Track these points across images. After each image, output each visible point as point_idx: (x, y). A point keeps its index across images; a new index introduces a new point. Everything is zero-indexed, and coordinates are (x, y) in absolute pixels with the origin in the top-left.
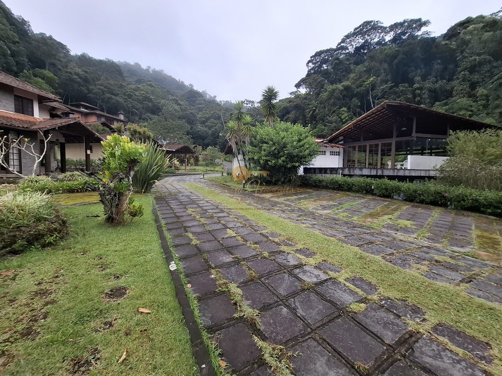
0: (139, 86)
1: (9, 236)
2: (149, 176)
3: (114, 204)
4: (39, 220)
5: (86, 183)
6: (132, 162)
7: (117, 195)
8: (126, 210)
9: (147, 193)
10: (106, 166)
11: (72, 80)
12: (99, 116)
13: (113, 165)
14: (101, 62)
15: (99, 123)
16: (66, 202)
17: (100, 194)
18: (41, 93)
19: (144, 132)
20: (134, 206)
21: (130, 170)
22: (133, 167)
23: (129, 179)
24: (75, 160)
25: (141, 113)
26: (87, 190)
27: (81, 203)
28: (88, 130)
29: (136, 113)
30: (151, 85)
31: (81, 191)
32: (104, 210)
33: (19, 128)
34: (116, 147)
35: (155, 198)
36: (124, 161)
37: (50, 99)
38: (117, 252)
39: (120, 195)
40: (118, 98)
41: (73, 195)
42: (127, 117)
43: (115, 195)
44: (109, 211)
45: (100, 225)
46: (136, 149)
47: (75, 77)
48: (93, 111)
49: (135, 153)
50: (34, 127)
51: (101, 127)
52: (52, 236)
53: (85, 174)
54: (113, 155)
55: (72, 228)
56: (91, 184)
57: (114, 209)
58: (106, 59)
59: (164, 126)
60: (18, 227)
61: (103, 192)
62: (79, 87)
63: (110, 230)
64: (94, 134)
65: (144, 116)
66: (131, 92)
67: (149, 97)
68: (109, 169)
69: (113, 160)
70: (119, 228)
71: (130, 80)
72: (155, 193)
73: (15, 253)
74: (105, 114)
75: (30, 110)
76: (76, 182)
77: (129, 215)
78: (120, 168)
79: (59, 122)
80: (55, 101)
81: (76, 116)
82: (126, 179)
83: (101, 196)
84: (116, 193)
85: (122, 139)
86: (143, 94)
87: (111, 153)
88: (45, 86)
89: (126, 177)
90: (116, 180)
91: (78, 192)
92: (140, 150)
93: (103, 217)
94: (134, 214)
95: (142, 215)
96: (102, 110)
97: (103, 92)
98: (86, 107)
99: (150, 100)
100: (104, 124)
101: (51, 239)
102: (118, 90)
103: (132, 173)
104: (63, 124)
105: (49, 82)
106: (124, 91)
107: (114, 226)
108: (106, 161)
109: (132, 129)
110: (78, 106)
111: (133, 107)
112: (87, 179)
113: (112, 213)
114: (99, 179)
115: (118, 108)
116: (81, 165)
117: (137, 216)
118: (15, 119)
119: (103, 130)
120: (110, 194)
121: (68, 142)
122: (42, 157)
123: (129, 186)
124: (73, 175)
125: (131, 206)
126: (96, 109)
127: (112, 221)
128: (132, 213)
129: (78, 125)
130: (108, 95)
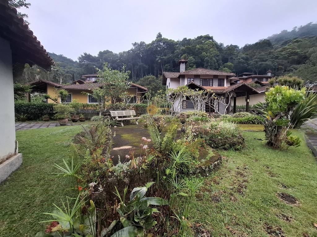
0: (286, 47)
1: (224, 141)
2: (300, 114)
3: (273, 134)
4: (233, 136)
5: (255, 119)
6: (291, 104)
7: (277, 128)
8: (283, 139)
9: (297, 128)
10: (269, 108)
11: (240, 62)
12: (253, 78)
13: (274, 107)
14: (257, 44)
15: (253, 82)
16: (243, 129)
17: (265, 126)
18: (228, 74)
19: (294, 80)
20: (291, 138)
21: (289, 110)
22: (292, 108)
23: (287, 117)
24: (240, 106)
25: (286, 67)
26: (249, 123)
27: (248, 130)
28: (249, 87)
29: (281, 68)
30: (297, 42)
31: (246, 123)
32: (265, 137)
33: (219, 93)
34: (277, 94)
35: (306, 134)
36: (284, 104)
37: (231, 76)
38: (280, 168)
39: (279, 128)
40: (267, 63)
41: (242, 125)
42: (273, 74)
43: (275, 128)
44: (269, 138)
45: (262, 146)
46: (298, 94)
47: (241, 60)
48: (250, 76)
49: (295, 97)
50: (225, 91)
51: (255, 85)
52: (239, 146)
53: (255, 114)
54: (275, 100)
55: (246, 144)
56: (259, 120)
57: (273, 137)
58: (259, 40)
59: (312, 71)
60: (227, 138)
61: (267, 125)
62: (243, 64)
63: (270, 151)
64: (252, 90)
65: (288, 68)
66: (277, 54)
67: (295, 51)
68: (271, 110)
69: (275, 104)
70: (277, 151)
71: (277, 46)
72: (305, 129)
73: (225, 149)
74: (257, 76)
75: (223, 84)
76: (244, 118)
77: (285, 144)
78: (281, 110)
79: (234, 87)
80: (233, 76)
81: (241, 81)
82: (285, 117)
83: (265, 128)
84: (276, 126)
85: (282, 88)
86: (289, 51)
87: (273, 99)
88: (228, 70)
89: (285, 115)
90: (278, 117)
91: (244, 123)
92: (301, 94)
93: (265, 141)
94: (290, 144)
95: (299, 146)
96: (256, 74)
97: (257, 62)
98: (246, 75)
99: (296, 54)
100: (256, 82)
101: (239, 147)
102: (267, 57)
103: (291, 113)
104: (237, 87)
105: (229, 67)
106: (272, 56)
107: (273, 149)
108: (269, 105)
109: (282, 80)
110: (242, 76)
111: (279, 65)
112: (256, 116)
113: (271, 139)
114: (263, 116)
115: (267, 69)
116: (243, 108)
117: (293, 146)
118: (218, 89)
119: (256, 86)
120: (271, 127)
121: (237, 96)
122: (228, 105)
123: (288, 122)
124: (240, 114)
125: (289, 137)
126: (252, 74)
127: (271, 145)
128: (289, 142)
129: (244, 86)
130: (260, 63)
